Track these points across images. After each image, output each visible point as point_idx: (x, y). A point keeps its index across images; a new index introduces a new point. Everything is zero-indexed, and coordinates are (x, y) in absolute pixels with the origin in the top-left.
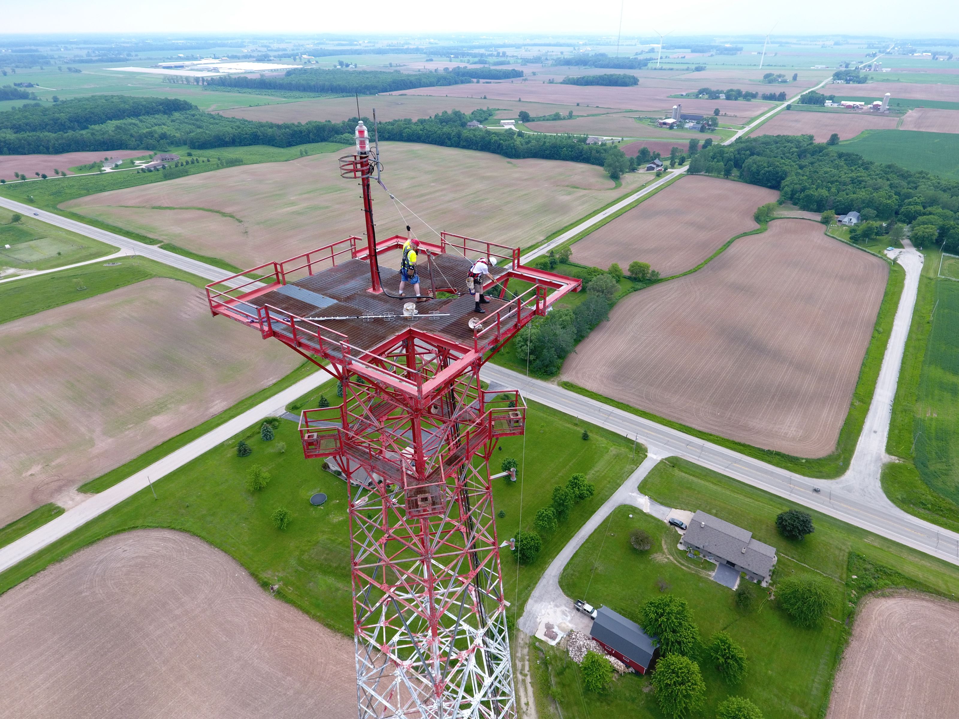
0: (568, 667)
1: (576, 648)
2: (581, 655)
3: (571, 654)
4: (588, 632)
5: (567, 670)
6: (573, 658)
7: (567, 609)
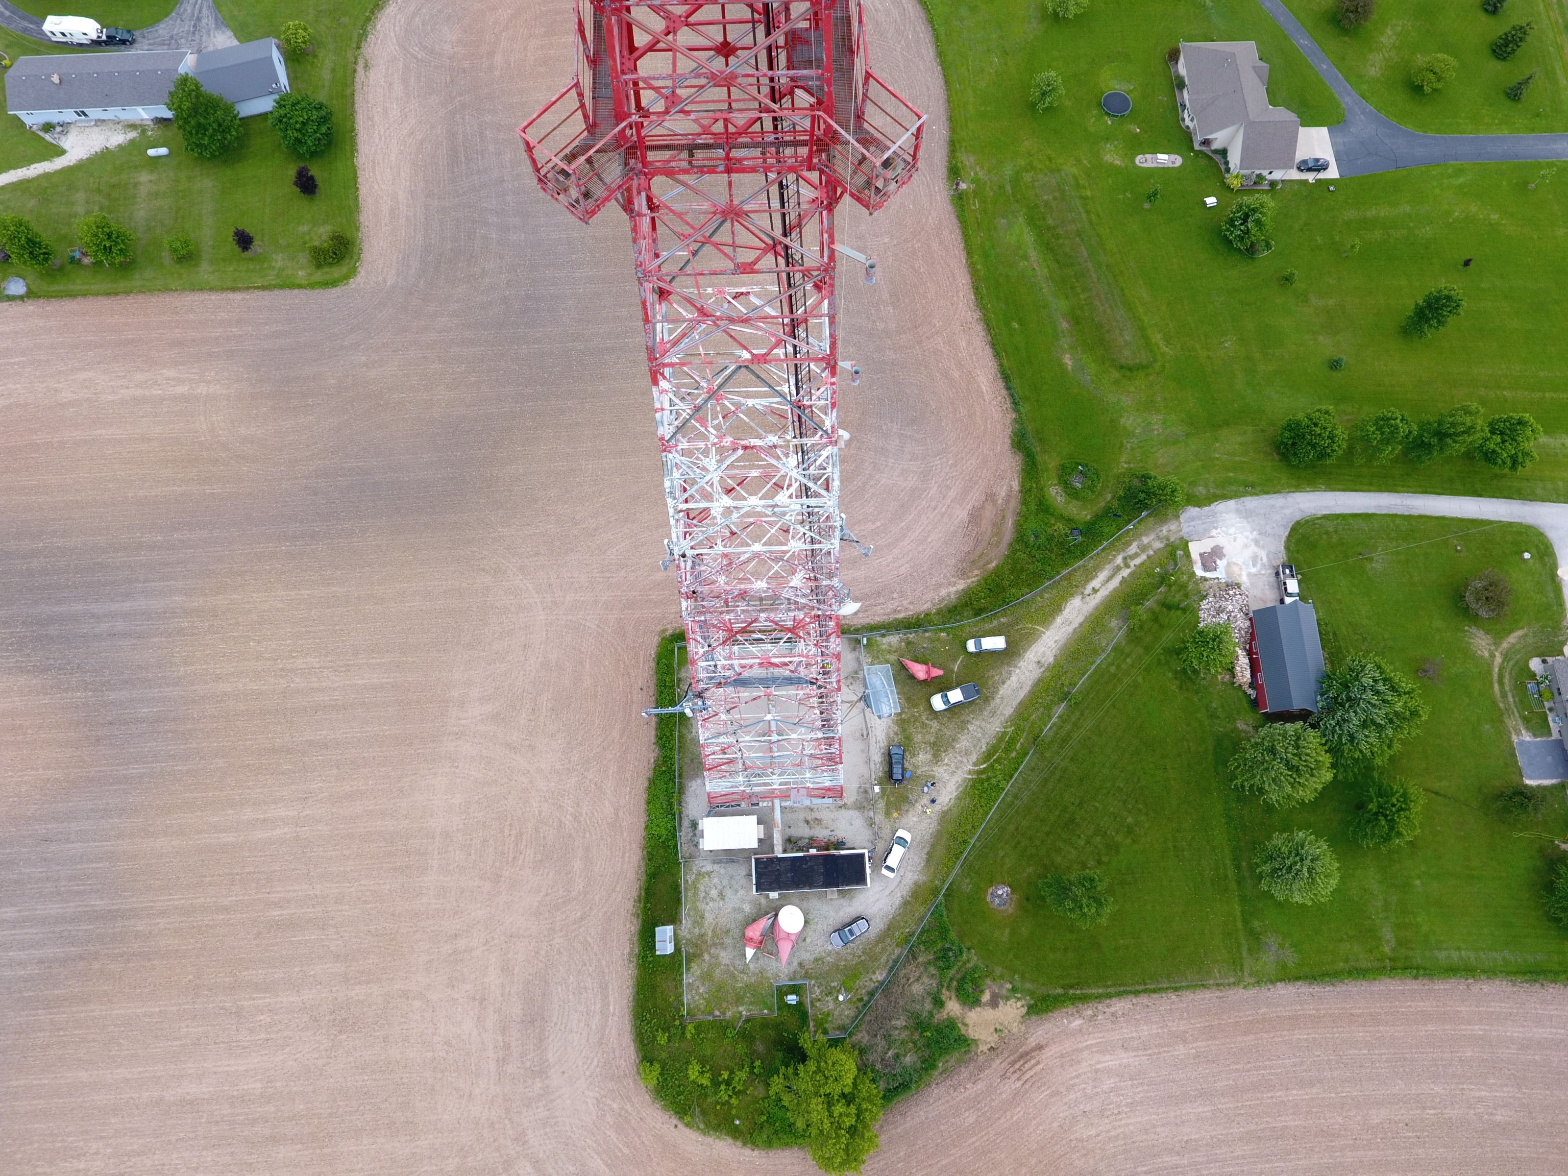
0: (1184, 610)
1: (1217, 605)
2: (1214, 617)
3: (1204, 604)
4: (1255, 606)
5: (1179, 612)
6: (1202, 609)
7: (1265, 560)
